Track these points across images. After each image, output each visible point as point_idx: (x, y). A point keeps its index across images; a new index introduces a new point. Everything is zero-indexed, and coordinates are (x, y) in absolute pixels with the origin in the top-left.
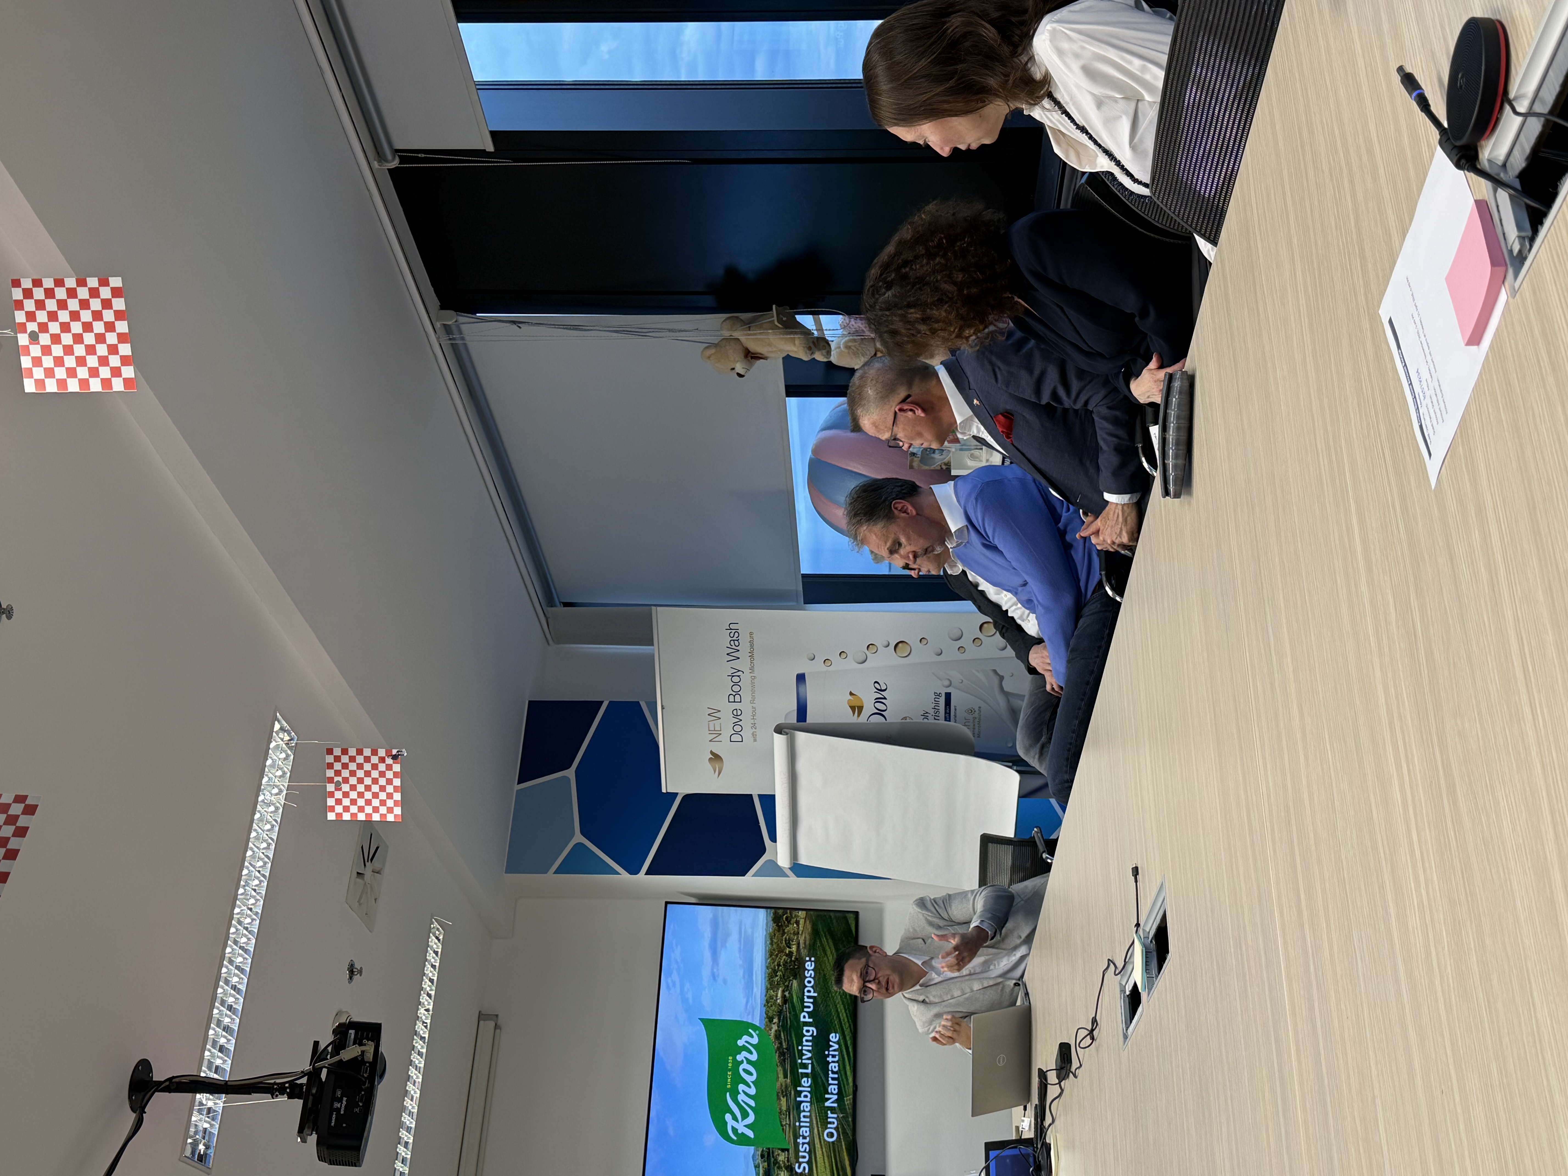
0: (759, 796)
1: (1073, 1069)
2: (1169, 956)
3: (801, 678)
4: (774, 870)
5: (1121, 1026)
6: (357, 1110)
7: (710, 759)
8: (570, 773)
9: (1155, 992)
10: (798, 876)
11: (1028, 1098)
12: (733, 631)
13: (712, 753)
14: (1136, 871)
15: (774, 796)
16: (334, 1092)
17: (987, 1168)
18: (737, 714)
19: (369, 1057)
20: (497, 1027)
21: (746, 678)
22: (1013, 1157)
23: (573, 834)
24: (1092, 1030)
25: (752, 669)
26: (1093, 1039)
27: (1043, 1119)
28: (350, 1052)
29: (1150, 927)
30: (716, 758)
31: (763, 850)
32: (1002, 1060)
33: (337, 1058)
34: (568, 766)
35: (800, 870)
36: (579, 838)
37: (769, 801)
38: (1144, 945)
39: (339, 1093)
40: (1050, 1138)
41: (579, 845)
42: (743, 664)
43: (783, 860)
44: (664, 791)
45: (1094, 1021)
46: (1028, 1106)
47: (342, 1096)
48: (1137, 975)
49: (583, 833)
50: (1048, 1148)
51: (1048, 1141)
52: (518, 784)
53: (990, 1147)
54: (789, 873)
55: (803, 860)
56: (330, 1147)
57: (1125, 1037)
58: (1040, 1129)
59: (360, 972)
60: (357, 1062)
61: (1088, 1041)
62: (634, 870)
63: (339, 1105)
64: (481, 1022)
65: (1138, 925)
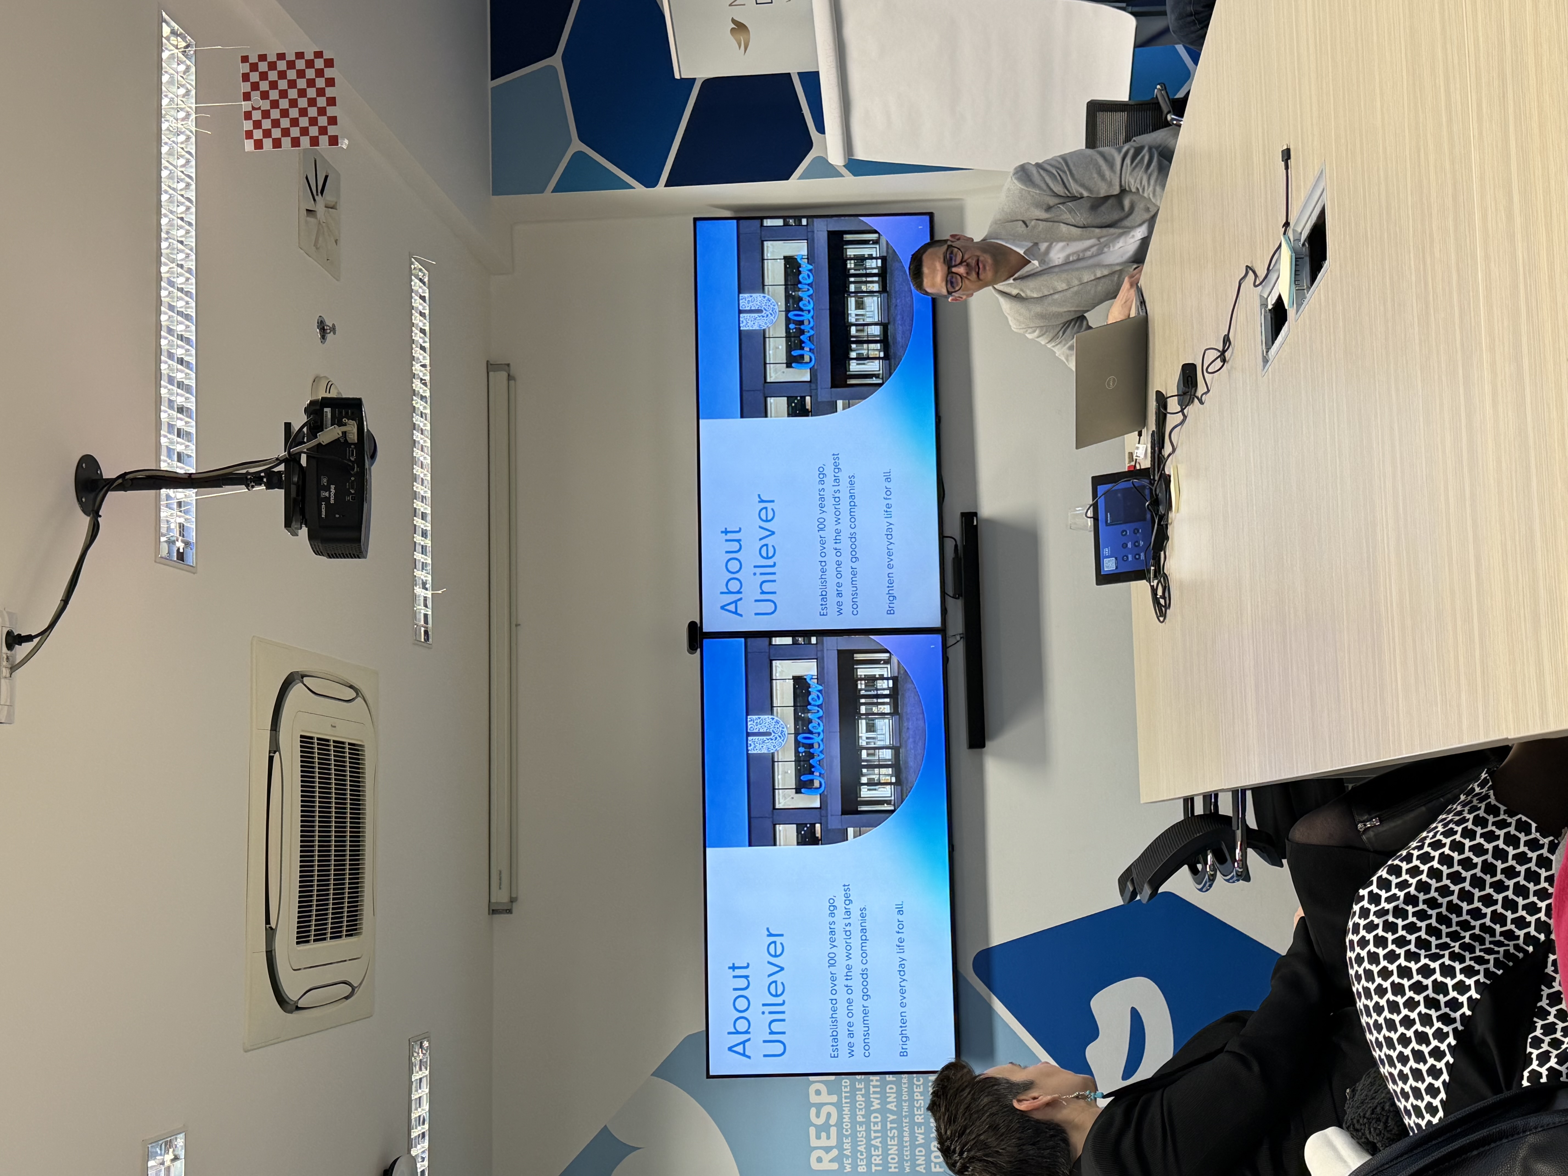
0: (800, 74)
1: (1199, 394)
2: (1326, 264)
4: (824, 169)
5: (1260, 348)
6: (349, 498)
7: (732, 29)
8: (556, 61)
9: (1306, 307)
10: (855, 174)
11: (1144, 422)
13: (733, 21)
14: (1287, 155)
15: (817, 73)
16: (319, 481)
17: (1095, 506)
19: (353, 437)
20: (510, 377)
22: (1125, 491)
23: (569, 141)
24: (1223, 352)
26: (1224, 361)
27: (1162, 446)
28: (329, 434)
29: (1303, 227)
30: (739, 28)
31: (809, 145)
32: (1111, 382)
33: (314, 443)
34: (552, 53)
35: (858, 167)
36: (577, 146)
37: (811, 80)
38: (1294, 250)
39: (324, 481)
40: (1169, 469)
41: (579, 155)
43: (836, 157)
44: (677, 76)
45: (1227, 340)
46: (1144, 431)
47: (330, 483)
48: (1283, 287)
49: (582, 138)
50: (1167, 480)
51: (1167, 473)
52: (492, 79)
53: (1097, 481)
54: (844, 171)
55: (861, 154)
56: (325, 540)
57: (1266, 361)
58: (1158, 459)
59: (333, 329)
60: (340, 444)
61: (1219, 363)
62: (651, 182)
63: (327, 494)
64: (491, 374)
65: (1287, 224)
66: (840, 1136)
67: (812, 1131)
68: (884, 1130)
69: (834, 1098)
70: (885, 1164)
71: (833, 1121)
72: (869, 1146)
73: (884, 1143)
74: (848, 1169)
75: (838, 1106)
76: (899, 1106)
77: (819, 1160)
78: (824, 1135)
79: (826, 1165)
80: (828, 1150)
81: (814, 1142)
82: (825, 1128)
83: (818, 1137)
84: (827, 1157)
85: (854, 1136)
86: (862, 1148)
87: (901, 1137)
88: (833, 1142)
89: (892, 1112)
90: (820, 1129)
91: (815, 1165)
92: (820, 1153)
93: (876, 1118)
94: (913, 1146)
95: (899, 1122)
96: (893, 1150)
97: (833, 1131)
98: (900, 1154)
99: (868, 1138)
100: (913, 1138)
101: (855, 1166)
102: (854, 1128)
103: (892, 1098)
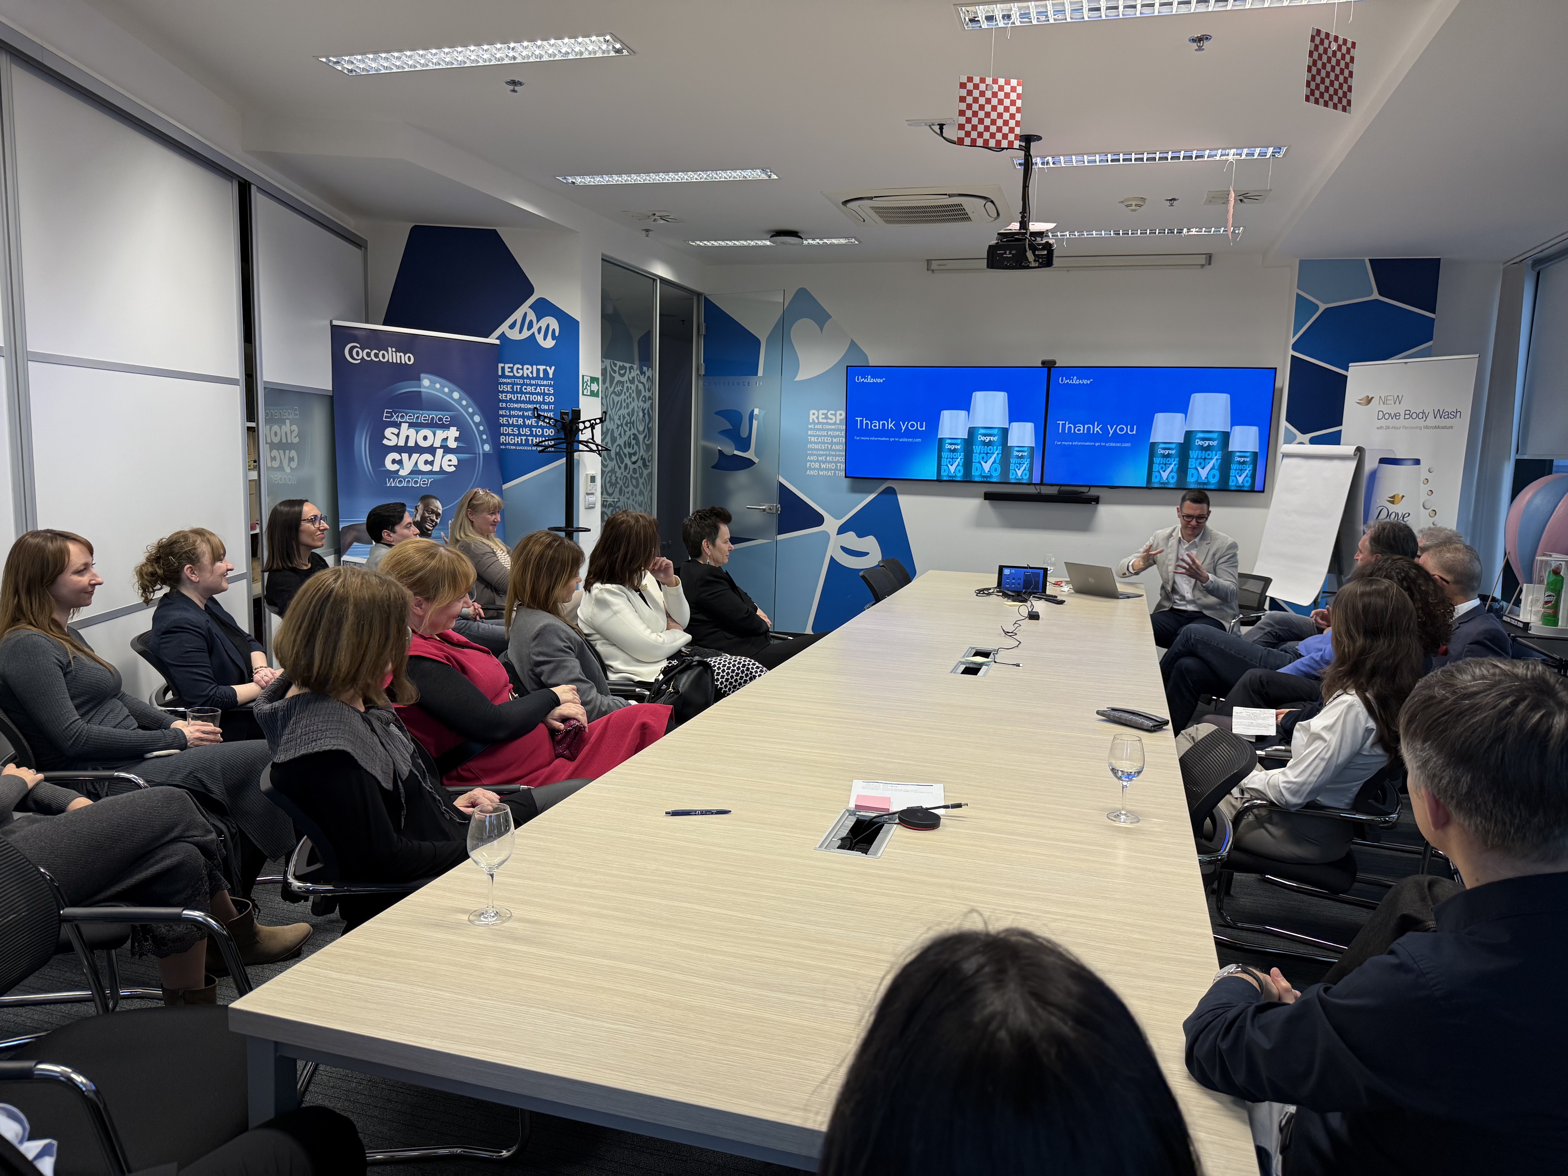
0: (1341, 430)
3: (1417, 462)
6: (1004, 262)
7: (1368, 397)
8: (1376, 296)
12: (1456, 414)
13: (1372, 398)
16: (1013, 249)
17: (1034, 568)
18: (1396, 416)
19: (1028, 264)
20: (1203, 266)
21: (1421, 423)
22: (1036, 582)
23: (1326, 302)
25: (1427, 427)
30: (1369, 400)
31: (1303, 434)
32: (1092, 580)
34: (1381, 294)
36: (1322, 307)
37: (1335, 439)
39: (1014, 252)
41: (1317, 308)
42: (1431, 421)
44: (1350, 364)
47: (1013, 254)
49: (1326, 310)
50: (1023, 600)
52: (1370, 260)
56: (994, 250)
58: (1044, 598)
60: (1027, 259)
62: (1295, 347)
64: (1204, 256)
66: (823, 423)
67: (825, 411)
68: (824, 443)
69: (838, 422)
70: (811, 443)
71: (829, 421)
72: (818, 436)
73: (819, 443)
74: (810, 426)
75: (835, 423)
76: (834, 450)
77: (814, 414)
78: (824, 416)
79: (811, 416)
80: (818, 418)
81: (821, 412)
82: (826, 417)
83: (823, 414)
84: (814, 417)
85: (823, 430)
86: (817, 433)
87: (821, 450)
88: (821, 420)
89: (831, 447)
90: (826, 414)
91: (812, 412)
92: (816, 415)
93: (829, 440)
94: (818, 455)
95: (827, 450)
96: (816, 447)
97: (825, 421)
98: (814, 449)
99: (822, 436)
100: (821, 455)
101: (811, 429)
102: (826, 430)
103: (837, 447)
